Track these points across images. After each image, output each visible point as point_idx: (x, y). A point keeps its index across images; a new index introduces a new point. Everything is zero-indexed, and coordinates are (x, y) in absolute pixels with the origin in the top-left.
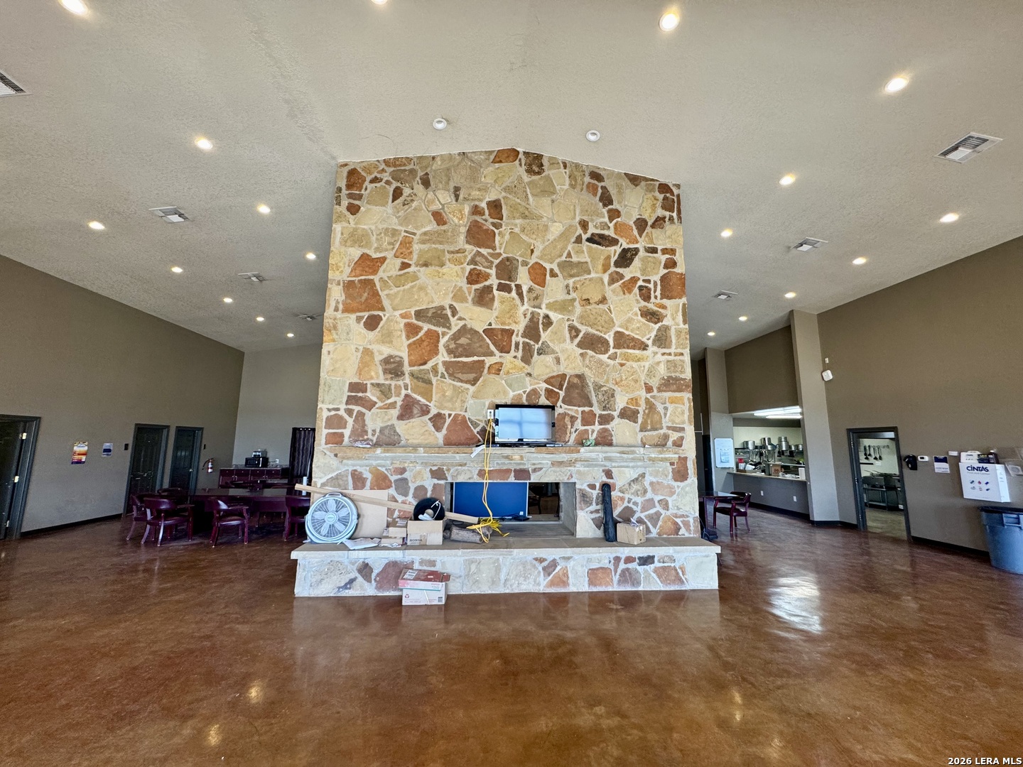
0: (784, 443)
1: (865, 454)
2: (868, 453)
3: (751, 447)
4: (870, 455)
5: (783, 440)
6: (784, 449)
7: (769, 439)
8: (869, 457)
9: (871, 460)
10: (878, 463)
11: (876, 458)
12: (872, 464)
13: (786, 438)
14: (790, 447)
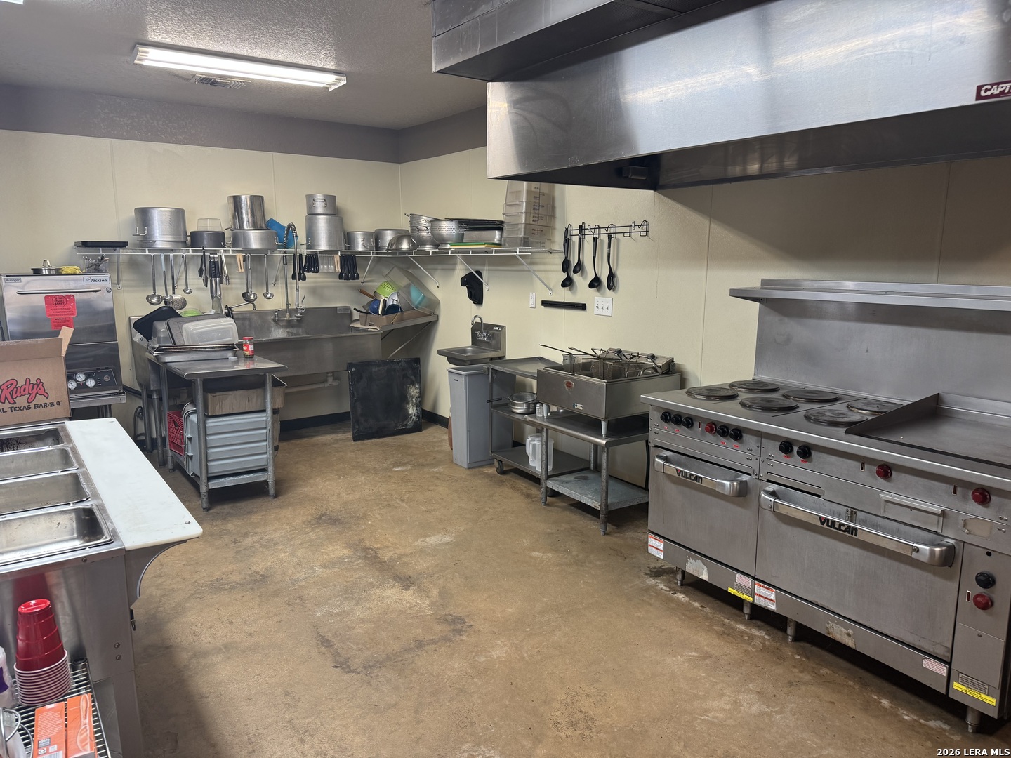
0: (322, 223)
1: (566, 265)
2: (574, 262)
3: (161, 235)
4: (579, 267)
5: (320, 208)
6: (323, 245)
7: (257, 201)
8: (576, 277)
9: (582, 291)
10: (600, 302)
11: (595, 283)
12: (582, 307)
13: (330, 201)
14: (349, 239)
